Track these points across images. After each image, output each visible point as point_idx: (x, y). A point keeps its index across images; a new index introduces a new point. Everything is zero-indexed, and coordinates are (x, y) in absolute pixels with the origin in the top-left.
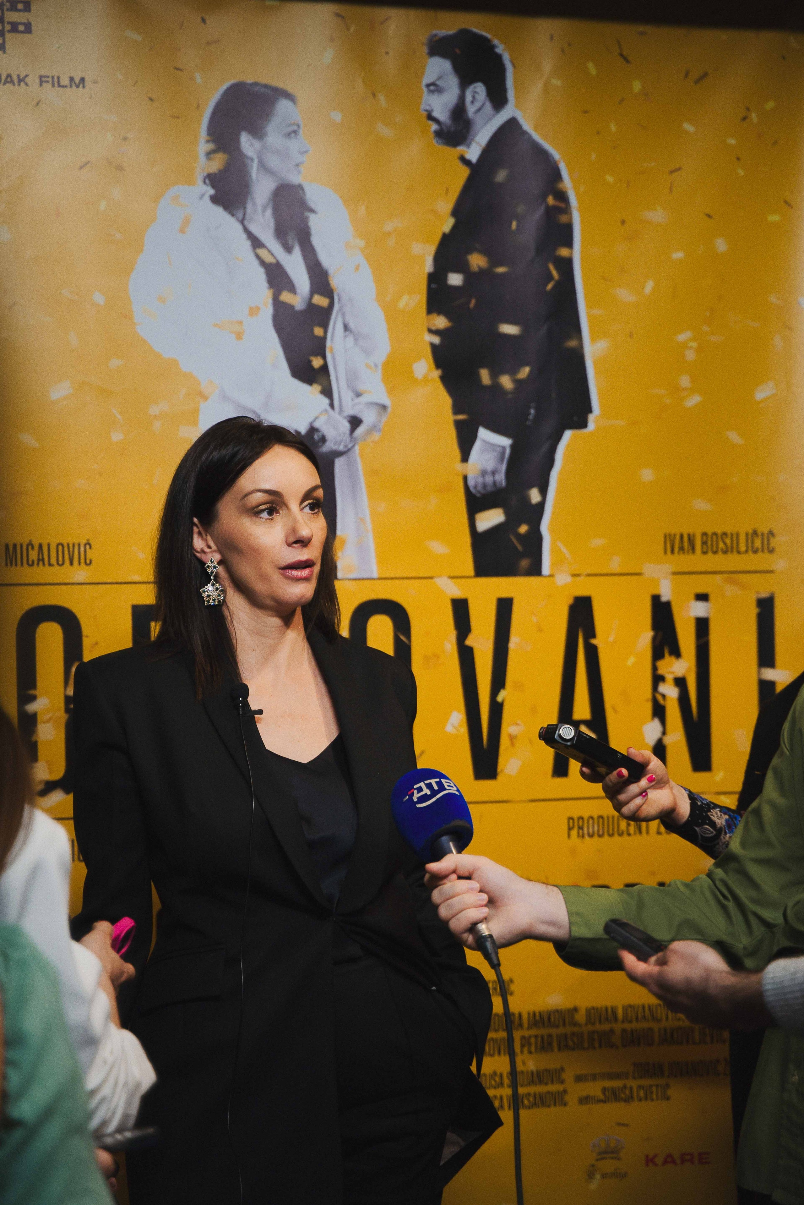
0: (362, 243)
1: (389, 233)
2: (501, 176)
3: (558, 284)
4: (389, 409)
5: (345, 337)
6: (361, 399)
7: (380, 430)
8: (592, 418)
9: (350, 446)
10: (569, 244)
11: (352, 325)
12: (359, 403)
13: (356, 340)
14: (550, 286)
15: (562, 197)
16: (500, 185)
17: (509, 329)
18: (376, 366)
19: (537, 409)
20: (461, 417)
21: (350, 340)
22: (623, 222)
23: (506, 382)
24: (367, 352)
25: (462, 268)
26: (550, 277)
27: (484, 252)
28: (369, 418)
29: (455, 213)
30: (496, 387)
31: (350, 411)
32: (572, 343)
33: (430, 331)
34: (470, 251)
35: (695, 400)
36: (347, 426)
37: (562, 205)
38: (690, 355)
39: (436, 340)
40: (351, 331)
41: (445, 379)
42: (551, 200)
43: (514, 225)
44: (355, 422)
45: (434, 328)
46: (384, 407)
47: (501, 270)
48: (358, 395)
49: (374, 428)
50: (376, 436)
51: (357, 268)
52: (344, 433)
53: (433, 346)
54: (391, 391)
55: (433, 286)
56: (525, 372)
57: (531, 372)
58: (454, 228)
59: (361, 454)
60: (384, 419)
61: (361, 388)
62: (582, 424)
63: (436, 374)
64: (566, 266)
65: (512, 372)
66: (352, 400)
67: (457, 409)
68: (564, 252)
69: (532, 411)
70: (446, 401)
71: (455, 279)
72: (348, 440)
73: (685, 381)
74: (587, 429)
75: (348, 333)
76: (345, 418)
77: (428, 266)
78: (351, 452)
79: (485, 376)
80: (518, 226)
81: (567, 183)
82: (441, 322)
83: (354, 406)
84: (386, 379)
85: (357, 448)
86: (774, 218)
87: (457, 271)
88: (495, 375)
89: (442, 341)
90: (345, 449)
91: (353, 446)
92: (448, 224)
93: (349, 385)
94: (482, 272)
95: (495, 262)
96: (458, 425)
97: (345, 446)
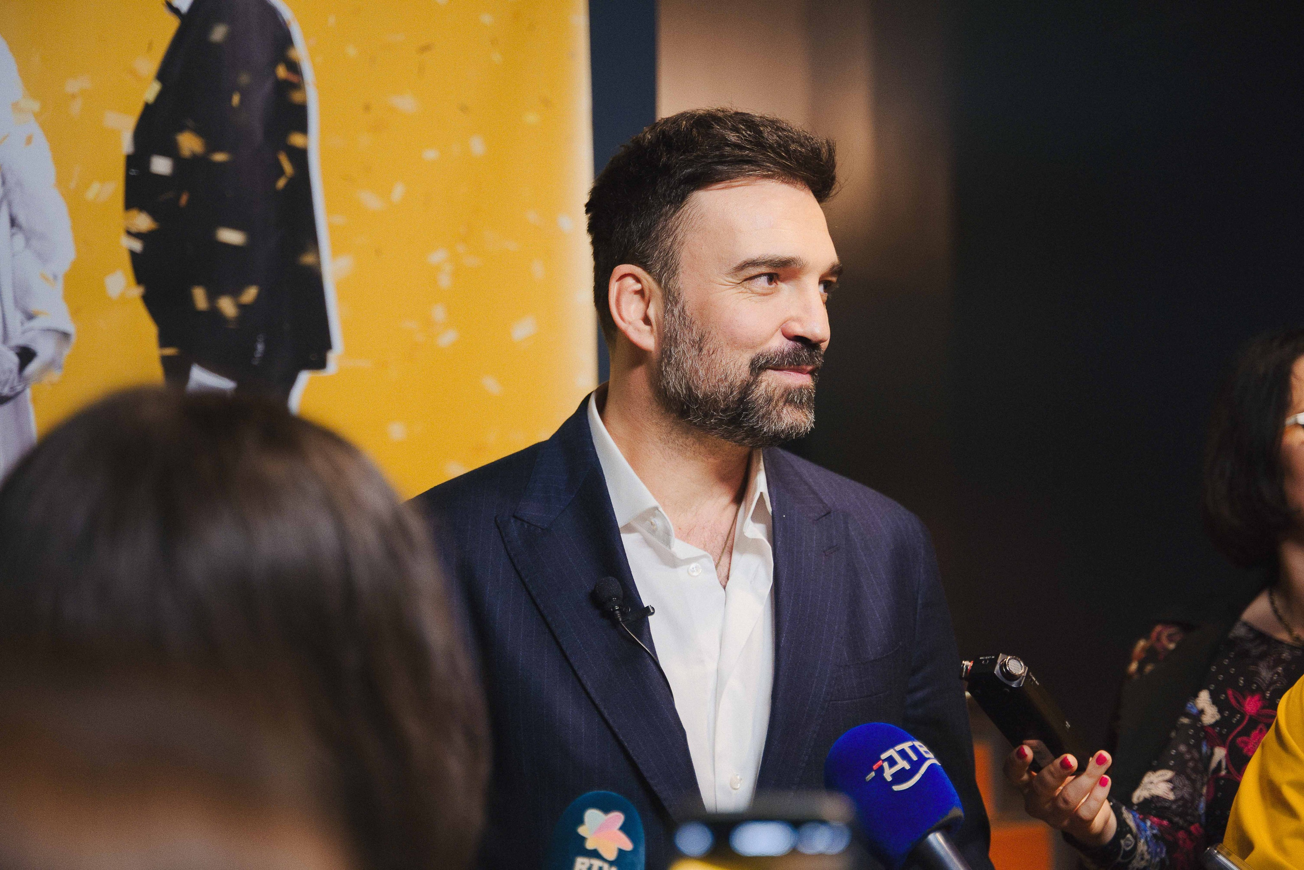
0: (36, 106)
1: (73, 96)
2: (219, 33)
3: (291, 182)
4: (74, 339)
5: (13, 235)
6: (35, 323)
7: (60, 367)
8: (333, 357)
9: (19, 388)
10: (303, 128)
11: (22, 219)
12: (31, 329)
13: (28, 240)
14: (281, 183)
15: (294, 67)
16: (217, 46)
17: (231, 236)
18: (55, 277)
19: (267, 343)
20: (170, 351)
21: (19, 239)
22: (367, 108)
23: (227, 306)
24: (42, 258)
25: (170, 150)
26: (281, 172)
27: (199, 132)
28: (45, 349)
29: (162, 76)
30: (214, 313)
31: (18, 340)
32: (308, 259)
33: (129, 233)
34: (182, 129)
35: (448, 338)
36: (14, 360)
37: (293, 78)
38: (445, 281)
39: (137, 246)
40: (20, 227)
41: (148, 300)
42: (282, 72)
43: (236, 99)
44: (26, 355)
45: (134, 229)
46: (65, 335)
47: (220, 157)
48: (30, 317)
49: (51, 365)
50: (55, 376)
51: (29, 140)
52: (11, 371)
53: (133, 254)
54: (75, 312)
55: (133, 172)
56: (250, 294)
57: (259, 296)
58: (160, 96)
59: (34, 400)
60: (67, 352)
61: (33, 307)
62: (320, 364)
63: (137, 292)
64: (300, 157)
65: (235, 292)
66: (22, 324)
67: (164, 341)
68: (297, 140)
69: (260, 347)
70: (149, 329)
71: (161, 165)
72: (16, 383)
73: (439, 313)
74: (325, 370)
75: (15, 230)
76: (12, 348)
77: (126, 145)
78: (21, 396)
79: (200, 297)
80: (242, 101)
81: (301, 51)
82: (143, 222)
83: (24, 332)
84: (68, 297)
85: (28, 392)
86: (531, 118)
87: (164, 153)
88: (212, 297)
89: (145, 248)
90: (12, 393)
91: (23, 391)
92: (151, 91)
93: (16, 302)
94: (195, 158)
95: (212, 146)
96: (166, 361)
97: (12, 388)
